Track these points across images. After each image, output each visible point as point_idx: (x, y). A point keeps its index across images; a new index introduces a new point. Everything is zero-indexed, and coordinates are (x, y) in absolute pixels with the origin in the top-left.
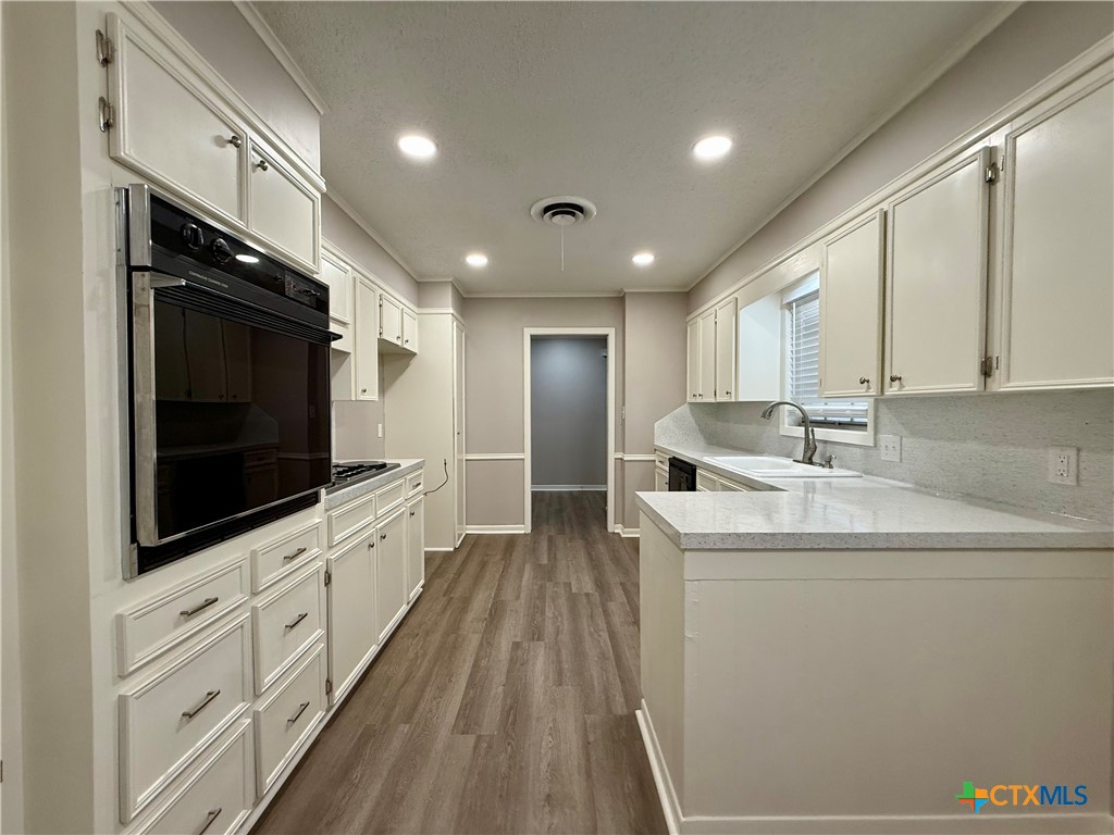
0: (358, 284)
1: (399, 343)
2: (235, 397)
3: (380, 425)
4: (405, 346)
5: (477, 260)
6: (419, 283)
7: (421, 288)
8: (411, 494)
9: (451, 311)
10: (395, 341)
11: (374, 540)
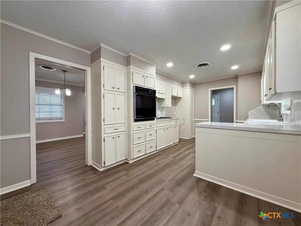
0: (167, 86)
1: (177, 96)
2: (143, 107)
3: (175, 112)
4: (178, 96)
5: (192, 77)
6: (182, 83)
7: (183, 83)
8: (175, 124)
9: (189, 87)
10: (176, 96)
11: (166, 129)
